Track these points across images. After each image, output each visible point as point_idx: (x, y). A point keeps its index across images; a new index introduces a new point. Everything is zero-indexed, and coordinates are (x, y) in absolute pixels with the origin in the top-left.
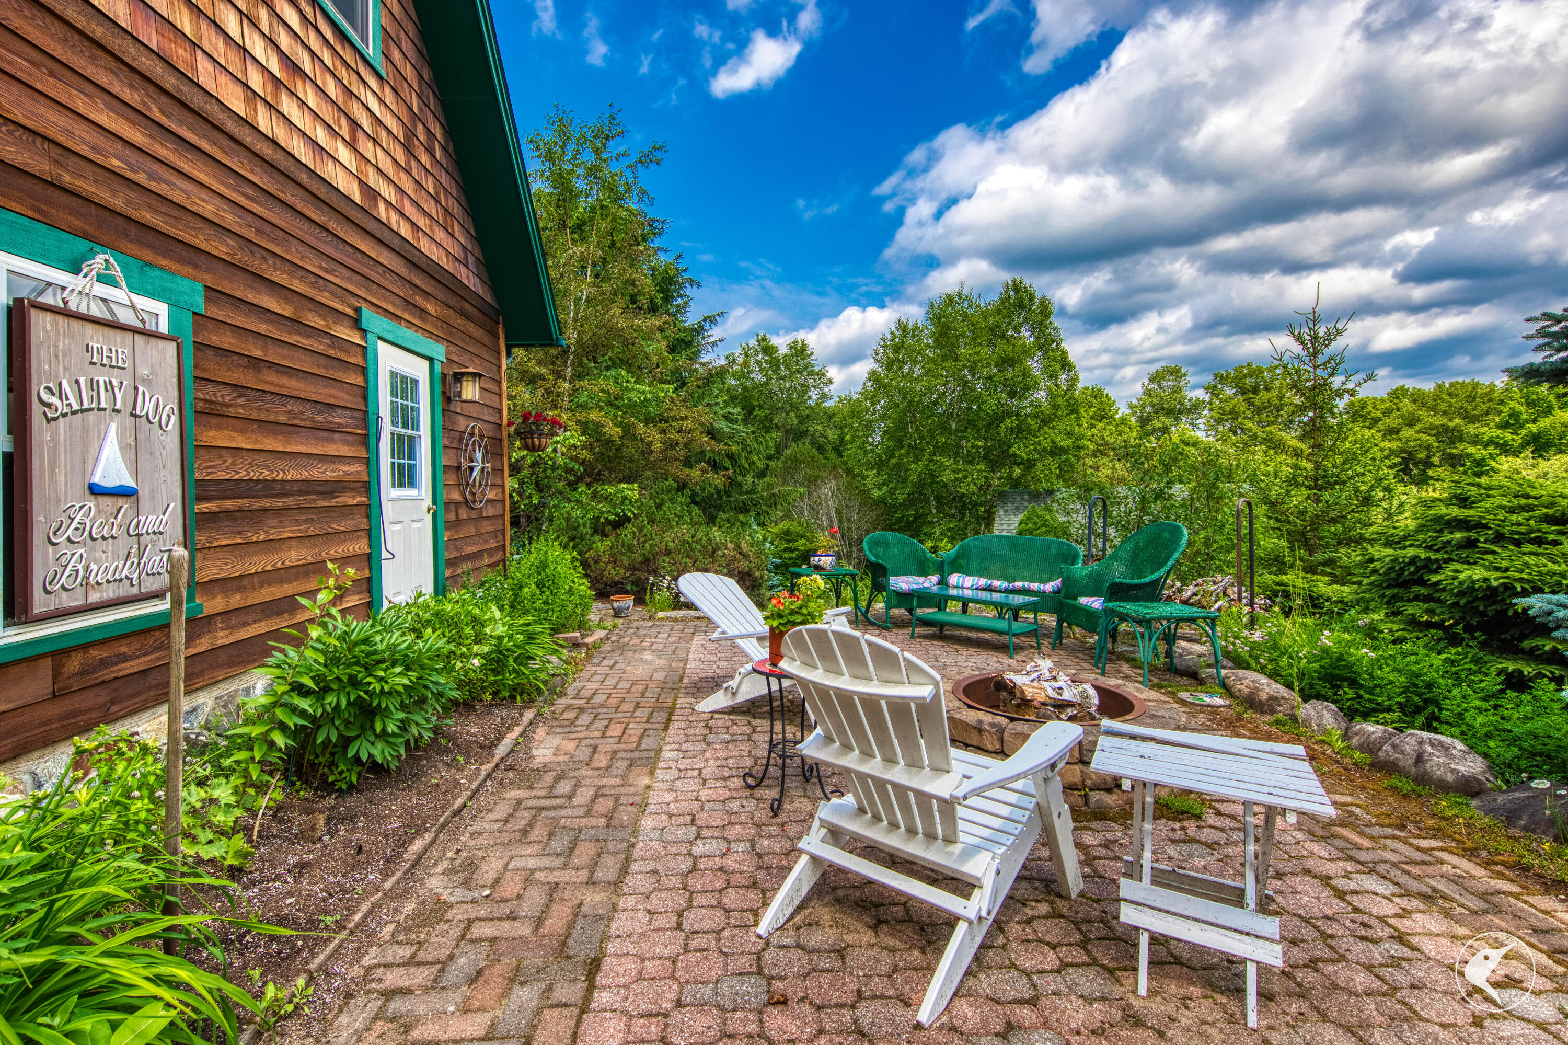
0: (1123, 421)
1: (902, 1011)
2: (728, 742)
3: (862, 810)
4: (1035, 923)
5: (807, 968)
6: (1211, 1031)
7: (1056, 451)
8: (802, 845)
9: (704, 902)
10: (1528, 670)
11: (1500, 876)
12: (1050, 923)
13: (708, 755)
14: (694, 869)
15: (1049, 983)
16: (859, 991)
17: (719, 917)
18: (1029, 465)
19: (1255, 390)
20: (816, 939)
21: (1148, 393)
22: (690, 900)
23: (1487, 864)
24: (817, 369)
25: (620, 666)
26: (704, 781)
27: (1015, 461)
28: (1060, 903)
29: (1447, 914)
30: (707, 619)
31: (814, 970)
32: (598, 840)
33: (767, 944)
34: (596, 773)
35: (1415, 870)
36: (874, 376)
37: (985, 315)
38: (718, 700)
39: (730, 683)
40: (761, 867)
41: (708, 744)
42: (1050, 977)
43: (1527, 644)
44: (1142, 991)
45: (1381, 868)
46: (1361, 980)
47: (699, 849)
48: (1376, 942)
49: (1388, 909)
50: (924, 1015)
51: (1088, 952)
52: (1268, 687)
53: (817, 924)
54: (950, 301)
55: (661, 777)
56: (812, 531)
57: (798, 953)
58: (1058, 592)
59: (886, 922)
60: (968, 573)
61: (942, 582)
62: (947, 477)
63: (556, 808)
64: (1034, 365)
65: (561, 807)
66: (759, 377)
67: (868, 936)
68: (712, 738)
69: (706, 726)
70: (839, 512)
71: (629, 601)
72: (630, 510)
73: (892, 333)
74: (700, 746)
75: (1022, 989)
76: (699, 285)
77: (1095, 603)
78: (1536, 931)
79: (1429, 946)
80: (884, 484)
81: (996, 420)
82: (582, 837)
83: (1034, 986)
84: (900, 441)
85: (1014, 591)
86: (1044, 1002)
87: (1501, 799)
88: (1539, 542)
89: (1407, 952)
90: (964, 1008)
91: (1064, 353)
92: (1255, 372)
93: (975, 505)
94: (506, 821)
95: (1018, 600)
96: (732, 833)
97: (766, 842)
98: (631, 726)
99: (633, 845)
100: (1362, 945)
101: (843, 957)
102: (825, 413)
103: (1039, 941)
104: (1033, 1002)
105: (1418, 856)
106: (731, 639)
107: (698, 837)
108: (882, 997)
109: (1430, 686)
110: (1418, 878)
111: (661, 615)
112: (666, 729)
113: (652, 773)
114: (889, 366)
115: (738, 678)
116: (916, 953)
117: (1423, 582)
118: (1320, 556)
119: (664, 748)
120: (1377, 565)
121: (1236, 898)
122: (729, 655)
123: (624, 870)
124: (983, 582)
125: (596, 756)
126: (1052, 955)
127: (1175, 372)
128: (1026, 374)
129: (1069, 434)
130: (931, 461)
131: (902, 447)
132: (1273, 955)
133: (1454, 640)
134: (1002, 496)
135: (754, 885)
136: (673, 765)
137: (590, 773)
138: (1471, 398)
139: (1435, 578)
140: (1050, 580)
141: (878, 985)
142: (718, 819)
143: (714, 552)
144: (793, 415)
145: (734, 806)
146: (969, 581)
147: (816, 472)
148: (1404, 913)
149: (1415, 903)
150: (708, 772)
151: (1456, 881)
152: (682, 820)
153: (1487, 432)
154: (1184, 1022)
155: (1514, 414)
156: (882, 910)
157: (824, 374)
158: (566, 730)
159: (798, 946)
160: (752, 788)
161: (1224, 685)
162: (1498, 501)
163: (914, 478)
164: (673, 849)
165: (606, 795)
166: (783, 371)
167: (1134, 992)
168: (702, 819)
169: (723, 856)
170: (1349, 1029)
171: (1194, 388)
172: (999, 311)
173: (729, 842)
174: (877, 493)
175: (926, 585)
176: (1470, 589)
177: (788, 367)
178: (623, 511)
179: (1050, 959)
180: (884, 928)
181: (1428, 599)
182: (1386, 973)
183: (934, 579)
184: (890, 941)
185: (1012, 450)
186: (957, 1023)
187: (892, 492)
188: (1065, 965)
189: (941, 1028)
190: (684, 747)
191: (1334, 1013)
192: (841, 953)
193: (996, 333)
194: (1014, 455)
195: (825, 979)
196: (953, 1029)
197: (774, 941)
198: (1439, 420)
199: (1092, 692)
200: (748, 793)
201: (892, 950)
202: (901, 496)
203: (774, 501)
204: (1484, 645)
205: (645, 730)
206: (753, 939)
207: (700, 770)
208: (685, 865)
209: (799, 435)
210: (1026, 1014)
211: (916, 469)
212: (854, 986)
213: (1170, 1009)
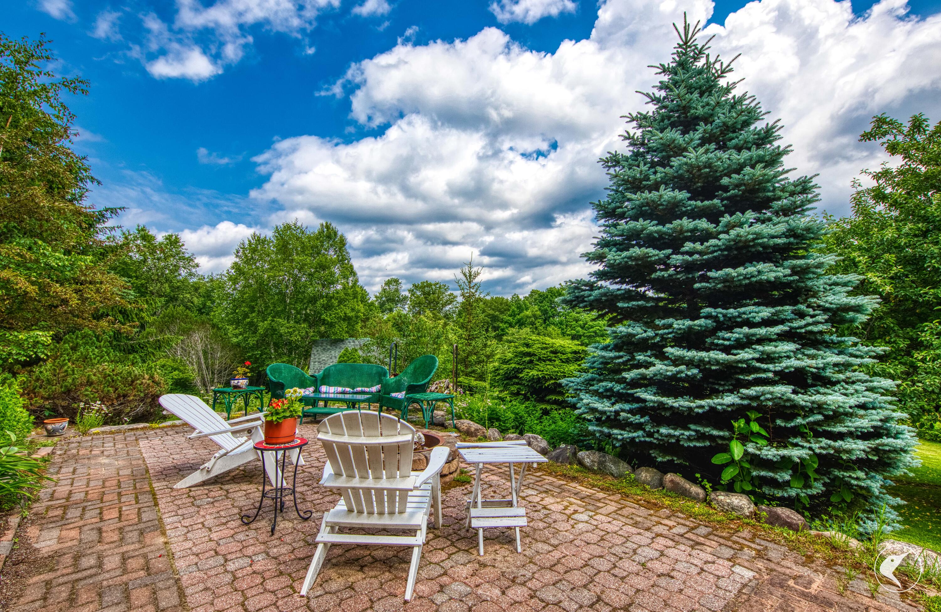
0: (372, 304)
1: (395, 600)
2: (212, 503)
3: (350, 511)
4: (431, 543)
5: (338, 601)
6: (508, 559)
7: (347, 319)
8: (318, 539)
9: (254, 593)
10: (548, 407)
11: (560, 479)
12: (436, 540)
13: (202, 513)
14: (235, 578)
15: (447, 564)
16: (370, 600)
17: (270, 598)
18: (331, 325)
19: (429, 294)
20: (333, 586)
21: (384, 290)
22: (243, 594)
23: (556, 477)
24: (187, 256)
25: (80, 470)
26: (210, 530)
27: (324, 322)
28: (436, 532)
29: (553, 496)
30: (186, 424)
31: (342, 600)
32: (147, 585)
33: (308, 598)
34: (113, 545)
35: (539, 484)
36: (236, 266)
37: (309, 238)
38: (197, 477)
39: (206, 465)
40: (280, 564)
41: (198, 507)
42: (447, 562)
43: (548, 398)
44: (482, 553)
45: (531, 485)
46: (541, 525)
47: (231, 567)
48: (539, 511)
49: (538, 499)
50: (408, 596)
51: (456, 547)
52: (474, 426)
53: (330, 579)
54: (288, 227)
55: (173, 535)
56: (184, 365)
57: (328, 596)
58: (380, 391)
59: (366, 566)
60: (330, 385)
61: (317, 391)
62: (283, 330)
63: (91, 576)
64: (336, 270)
65: (95, 575)
66: (137, 256)
67: (360, 576)
68: (198, 502)
69: (189, 496)
70: (205, 353)
71: (65, 423)
72: (43, 353)
73: (250, 241)
74: (192, 509)
75: (438, 570)
76: (99, 183)
77: (401, 395)
78: (575, 494)
79: (552, 507)
80: (240, 334)
81: (313, 300)
82: (131, 587)
83: (442, 567)
84: (253, 307)
85: (357, 393)
86: (449, 572)
87: (553, 453)
88: (550, 360)
89: (548, 512)
90: (421, 587)
91: (352, 266)
92: (429, 285)
93: (298, 347)
94: (45, 599)
95: (359, 397)
96: (250, 551)
97: (275, 550)
98: (124, 509)
99: (179, 579)
100: (536, 514)
101: (353, 589)
102: (192, 286)
103: (436, 549)
104: (445, 574)
105: (538, 479)
106: (206, 436)
107: (226, 560)
108: (382, 598)
109: (521, 417)
110: (541, 486)
111: (95, 430)
112: (156, 505)
113: (164, 533)
114: (248, 261)
115: (213, 460)
116: (387, 574)
117: (517, 377)
118: (469, 370)
119: (164, 517)
120: (501, 371)
121: (510, 504)
122: (178, 450)
123: (182, 594)
124: (340, 389)
125: (104, 534)
126: (443, 553)
127: (396, 281)
128: (332, 274)
129: (353, 310)
130: (273, 321)
131: (254, 312)
132: (523, 522)
133: (526, 398)
134: (315, 342)
135: (281, 573)
136: (179, 525)
137: (106, 547)
138: (501, 304)
139: (521, 375)
140: (372, 386)
141: (378, 594)
142: (234, 547)
143: (133, 382)
144: (166, 285)
145: (241, 537)
146: (332, 389)
147: (189, 326)
148: (542, 499)
149: (544, 495)
150: (210, 521)
151: (551, 484)
152: (207, 555)
153: (506, 318)
154: (499, 559)
155: (513, 311)
156: (360, 561)
157: (192, 260)
158: (59, 524)
159: (326, 593)
160: (247, 524)
161: (455, 427)
162: (539, 345)
163: (261, 331)
164: (213, 572)
165: (133, 557)
166: (159, 254)
167: (479, 555)
168: (222, 549)
169: (251, 565)
170: (544, 542)
171: (404, 290)
172: (317, 239)
173: (250, 557)
174: (235, 340)
175: (307, 393)
176: (532, 379)
177: (162, 251)
178: (35, 353)
179: (444, 555)
180: (366, 569)
181: (517, 384)
182: (545, 520)
183: (312, 389)
184: (372, 573)
185: (323, 316)
186: (421, 594)
187: (245, 339)
188: (450, 555)
189: (415, 599)
190: (180, 512)
191: (538, 538)
192: (351, 587)
193: (316, 251)
194: (324, 320)
195: (351, 602)
196: (420, 597)
197: (312, 595)
198: (491, 312)
199: (422, 436)
200: (247, 527)
201: (376, 577)
202: (252, 341)
203: (158, 346)
204: (535, 400)
205: (139, 509)
206: (298, 599)
207: (202, 523)
208: (228, 578)
209: (172, 299)
210: (445, 579)
211: (263, 326)
212: (367, 599)
213: (493, 556)
